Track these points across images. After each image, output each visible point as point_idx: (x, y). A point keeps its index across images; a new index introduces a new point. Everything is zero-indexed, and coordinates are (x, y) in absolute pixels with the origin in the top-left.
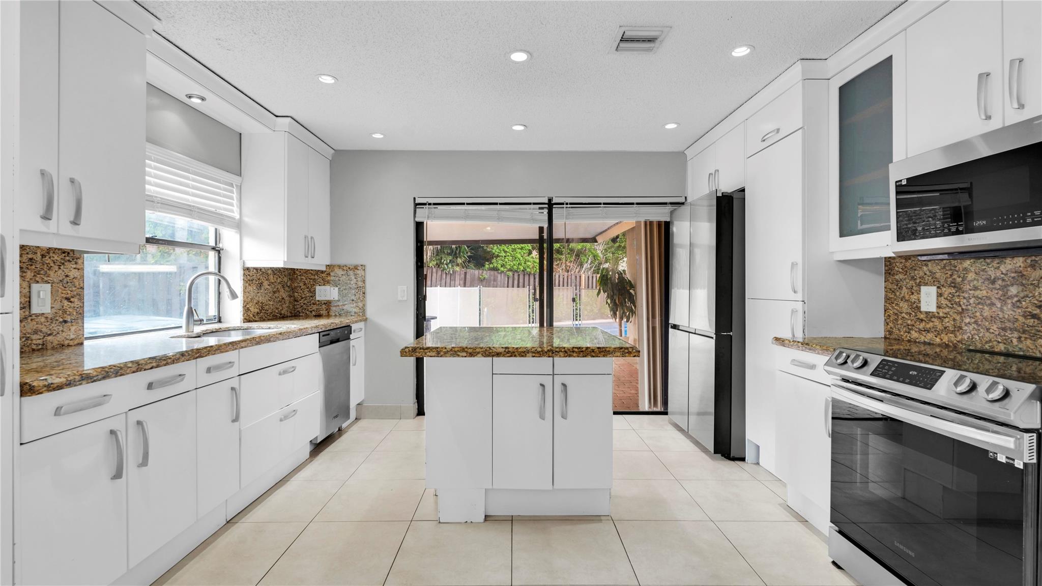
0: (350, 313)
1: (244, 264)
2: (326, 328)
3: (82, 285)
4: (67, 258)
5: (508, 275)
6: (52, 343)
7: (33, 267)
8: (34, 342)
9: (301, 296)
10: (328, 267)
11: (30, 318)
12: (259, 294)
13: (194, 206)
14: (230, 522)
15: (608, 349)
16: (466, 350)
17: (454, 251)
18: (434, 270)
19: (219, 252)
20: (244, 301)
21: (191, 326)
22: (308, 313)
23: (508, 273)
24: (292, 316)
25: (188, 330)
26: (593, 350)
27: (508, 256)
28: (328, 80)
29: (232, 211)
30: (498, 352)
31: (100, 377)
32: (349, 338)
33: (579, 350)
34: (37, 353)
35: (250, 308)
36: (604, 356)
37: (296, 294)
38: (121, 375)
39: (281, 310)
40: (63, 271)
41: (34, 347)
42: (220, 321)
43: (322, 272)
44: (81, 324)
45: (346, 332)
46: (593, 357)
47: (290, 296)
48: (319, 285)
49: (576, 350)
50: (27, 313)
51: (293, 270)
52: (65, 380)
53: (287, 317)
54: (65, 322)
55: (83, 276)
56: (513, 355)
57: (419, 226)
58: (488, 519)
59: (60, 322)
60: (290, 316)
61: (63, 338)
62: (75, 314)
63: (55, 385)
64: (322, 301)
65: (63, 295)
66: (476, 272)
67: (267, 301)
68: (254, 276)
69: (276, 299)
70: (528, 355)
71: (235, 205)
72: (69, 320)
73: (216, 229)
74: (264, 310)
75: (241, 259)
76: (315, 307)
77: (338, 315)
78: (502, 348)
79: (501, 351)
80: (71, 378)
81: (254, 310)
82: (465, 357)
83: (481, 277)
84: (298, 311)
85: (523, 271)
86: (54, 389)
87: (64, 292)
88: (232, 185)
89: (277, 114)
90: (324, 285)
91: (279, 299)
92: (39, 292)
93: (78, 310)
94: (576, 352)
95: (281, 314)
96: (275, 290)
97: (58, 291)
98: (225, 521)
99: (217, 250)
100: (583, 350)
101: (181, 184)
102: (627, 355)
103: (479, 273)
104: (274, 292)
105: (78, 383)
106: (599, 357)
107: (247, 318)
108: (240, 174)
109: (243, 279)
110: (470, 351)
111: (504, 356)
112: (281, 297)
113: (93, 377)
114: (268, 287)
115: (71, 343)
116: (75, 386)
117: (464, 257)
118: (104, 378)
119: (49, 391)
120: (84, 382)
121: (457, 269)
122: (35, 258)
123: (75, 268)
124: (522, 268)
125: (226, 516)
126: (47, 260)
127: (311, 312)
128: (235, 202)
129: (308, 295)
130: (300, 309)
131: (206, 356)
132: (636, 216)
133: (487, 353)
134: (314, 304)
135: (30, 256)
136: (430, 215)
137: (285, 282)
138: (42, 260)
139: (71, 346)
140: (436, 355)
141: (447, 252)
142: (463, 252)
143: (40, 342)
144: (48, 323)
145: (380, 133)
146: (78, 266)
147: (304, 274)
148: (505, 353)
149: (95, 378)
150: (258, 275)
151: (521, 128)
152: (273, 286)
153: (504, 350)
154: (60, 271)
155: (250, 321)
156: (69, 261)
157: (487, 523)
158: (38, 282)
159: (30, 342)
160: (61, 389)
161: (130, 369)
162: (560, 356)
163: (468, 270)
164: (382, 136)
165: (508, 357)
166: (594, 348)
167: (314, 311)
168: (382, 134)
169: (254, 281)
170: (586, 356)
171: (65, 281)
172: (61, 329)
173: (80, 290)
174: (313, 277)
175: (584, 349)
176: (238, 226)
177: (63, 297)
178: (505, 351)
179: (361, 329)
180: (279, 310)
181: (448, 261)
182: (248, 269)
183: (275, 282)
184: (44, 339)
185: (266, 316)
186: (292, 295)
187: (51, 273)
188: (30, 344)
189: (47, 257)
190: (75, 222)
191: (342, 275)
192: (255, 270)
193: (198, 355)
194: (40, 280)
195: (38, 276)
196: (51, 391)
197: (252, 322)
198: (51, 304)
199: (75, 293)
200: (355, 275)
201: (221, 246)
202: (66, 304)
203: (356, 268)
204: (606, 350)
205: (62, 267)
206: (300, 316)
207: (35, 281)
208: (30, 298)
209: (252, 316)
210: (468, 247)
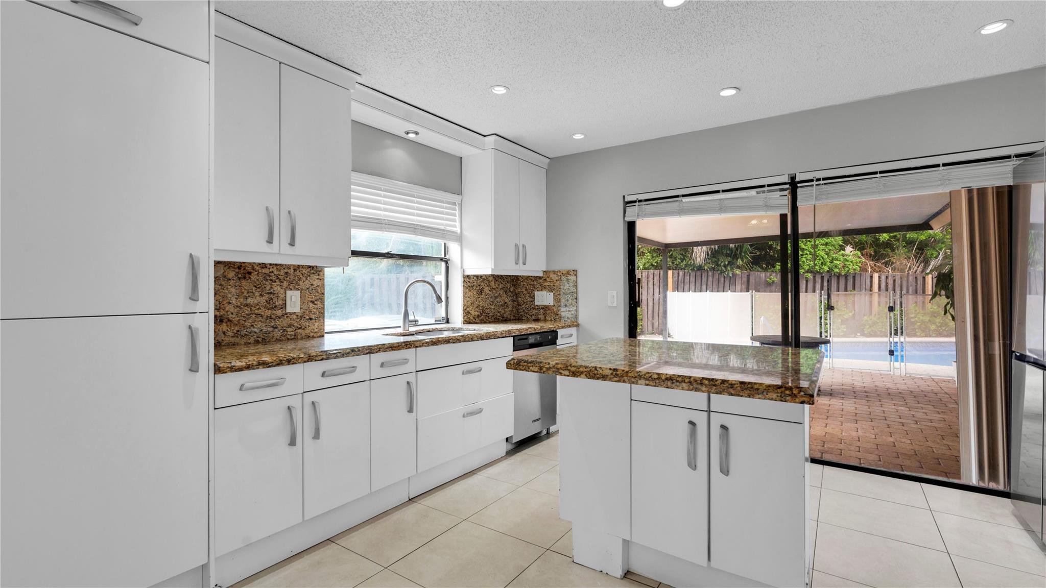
0: (563, 318)
1: (464, 272)
2: (521, 332)
3: (323, 292)
4: (312, 271)
5: (806, 278)
6: (301, 334)
7: (288, 279)
8: (289, 333)
9: (523, 301)
10: (545, 273)
11: (286, 316)
12: (480, 299)
13: (417, 225)
14: (413, 500)
15: (756, 387)
16: (569, 368)
17: (734, 252)
18: (710, 274)
19: (447, 262)
20: (464, 305)
21: (407, 325)
22: (529, 317)
23: (806, 274)
24: (515, 320)
25: (404, 329)
26: (732, 384)
27: (807, 254)
28: (500, 91)
29: (455, 226)
30: (604, 374)
31: (274, 364)
32: (556, 344)
33: (711, 383)
34: (290, 341)
35: (471, 312)
36: (749, 396)
37: (519, 299)
38: (293, 364)
39: (503, 314)
40: (309, 281)
41: (289, 337)
42: (448, 322)
43: (540, 278)
44: (322, 321)
45: (550, 337)
46: (732, 395)
47: (514, 301)
48: (538, 291)
49: (707, 382)
50: (284, 312)
51: (517, 277)
52: (245, 364)
53: (510, 320)
54: (311, 319)
55: (324, 285)
56: (622, 380)
57: (631, 226)
58: (627, 577)
59: (307, 319)
60: (513, 320)
61: (309, 331)
62: (318, 313)
63: (237, 368)
64: (540, 305)
65: (309, 299)
66: (763, 275)
67: (488, 305)
68: (473, 283)
69: (498, 304)
70: (640, 382)
71: (457, 221)
72: (313, 318)
73: (445, 244)
74: (485, 313)
75: (462, 268)
76: (534, 312)
77: (553, 319)
78: (610, 369)
79: (607, 373)
80: (250, 363)
81: (474, 313)
82: (568, 376)
83: (768, 280)
84: (521, 315)
85: (828, 271)
86: (236, 371)
87: (310, 297)
88: (455, 204)
89: (483, 134)
90: (542, 290)
91: (501, 304)
92: (291, 297)
93: (320, 310)
94: (705, 385)
95: (503, 317)
96: (496, 295)
97: (305, 296)
98: (408, 498)
99: (445, 261)
100: (717, 383)
101: (407, 207)
102: (788, 398)
103: (765, 276)
104: (496, 297)
105: (255, 367)
106: (742, 396)
107: (468, 320)
108: (460, 193)
109: (463, 286)
110: (573, 369)
111: (610, 380)
112: (503, 302)
113: (269, 363)
114: (490, 292)
115: (315, 335)
116: (253, 369)
117: (746, 258)
118: (278, 365)
119: (232, 371)
120: (261, 367)
121: (738, 272)
122: (289, 272)
123: (318, 279)
124: (826, 268)
125: (409, 494)
126: (298, 273)
127: (531, 316)
128: (457, 218)
129: (528, 300)
130: (522, 313)
131: (377, 352)
132: (942, 184)
133: (591, 374)
134: (533, 309)
135: (286, 271)
136: (640, 213)
137: (507, 288)
138: (294, 273)
139: (315, 337)
140: (538, 370)
141: (727, 253)
142: (745, 252)
143: (293, 333)
144: (299, 320)
145: (581, 134)
146: (320, 277)
147: (525, 281)
148: (612, 376)
149: (270, 365)
150: (479, 281)
151: (732, 92)
152: (494, 291)
153: (611, 372)
154: (307, 281)
155: (470, 323)
156: (313, 273)
157: (625, 582)
158: (291, 289)
159: (286, 333)
160: (242, 371)
161: (301, 359)
162: (683, 389)
163: (752, 273)
164: (583, 136)
165: (615, 381)
166: (733, 383)
167: (533, 315)
168: (582, 134)
169: (474, 288)
170: (720, 393)
171: (310, 289)
172: (308, 324)
173: (321, 295)
174: (532, 283)
175: (719, 382)
176: (459, 239)
177: (309, 301)
178: (612, 374)
179: (571, 335)
180: (501, 313)
181: (727, 263)
182: (468, 276)
183: (497, 288)
184: (296, 332)
185: (487, 318)
186: (515, 300)
187: (301, 283)
188: (286, 335)
189: (298, 271)
190: (292, 244)
191: (557, 280)
192: (475, 278)
193: (368, 351)
194: (293, 288)
195: (292, 285)
196: (233, 371)
197: (472, 323)
198: (301, 306)
199: (318, 297)
200: (568, 280)
201: (447, 257)
202: (311, 306)
203: (568, 273)
204: (752, 388)
205: (308, 278)
206: (522, 320)
207: (289, 288)
208: (286, 301)
209: (472, 318)
210: (751, 246)
